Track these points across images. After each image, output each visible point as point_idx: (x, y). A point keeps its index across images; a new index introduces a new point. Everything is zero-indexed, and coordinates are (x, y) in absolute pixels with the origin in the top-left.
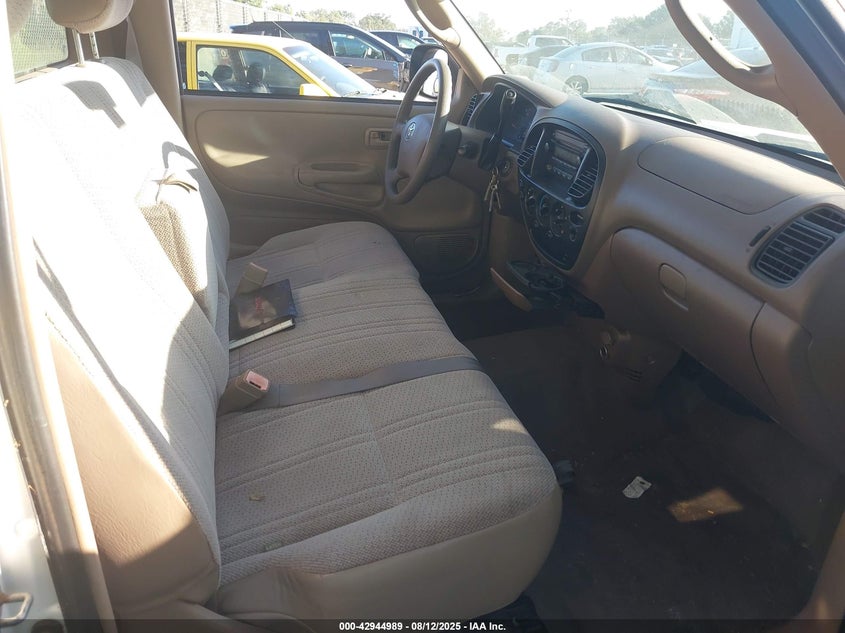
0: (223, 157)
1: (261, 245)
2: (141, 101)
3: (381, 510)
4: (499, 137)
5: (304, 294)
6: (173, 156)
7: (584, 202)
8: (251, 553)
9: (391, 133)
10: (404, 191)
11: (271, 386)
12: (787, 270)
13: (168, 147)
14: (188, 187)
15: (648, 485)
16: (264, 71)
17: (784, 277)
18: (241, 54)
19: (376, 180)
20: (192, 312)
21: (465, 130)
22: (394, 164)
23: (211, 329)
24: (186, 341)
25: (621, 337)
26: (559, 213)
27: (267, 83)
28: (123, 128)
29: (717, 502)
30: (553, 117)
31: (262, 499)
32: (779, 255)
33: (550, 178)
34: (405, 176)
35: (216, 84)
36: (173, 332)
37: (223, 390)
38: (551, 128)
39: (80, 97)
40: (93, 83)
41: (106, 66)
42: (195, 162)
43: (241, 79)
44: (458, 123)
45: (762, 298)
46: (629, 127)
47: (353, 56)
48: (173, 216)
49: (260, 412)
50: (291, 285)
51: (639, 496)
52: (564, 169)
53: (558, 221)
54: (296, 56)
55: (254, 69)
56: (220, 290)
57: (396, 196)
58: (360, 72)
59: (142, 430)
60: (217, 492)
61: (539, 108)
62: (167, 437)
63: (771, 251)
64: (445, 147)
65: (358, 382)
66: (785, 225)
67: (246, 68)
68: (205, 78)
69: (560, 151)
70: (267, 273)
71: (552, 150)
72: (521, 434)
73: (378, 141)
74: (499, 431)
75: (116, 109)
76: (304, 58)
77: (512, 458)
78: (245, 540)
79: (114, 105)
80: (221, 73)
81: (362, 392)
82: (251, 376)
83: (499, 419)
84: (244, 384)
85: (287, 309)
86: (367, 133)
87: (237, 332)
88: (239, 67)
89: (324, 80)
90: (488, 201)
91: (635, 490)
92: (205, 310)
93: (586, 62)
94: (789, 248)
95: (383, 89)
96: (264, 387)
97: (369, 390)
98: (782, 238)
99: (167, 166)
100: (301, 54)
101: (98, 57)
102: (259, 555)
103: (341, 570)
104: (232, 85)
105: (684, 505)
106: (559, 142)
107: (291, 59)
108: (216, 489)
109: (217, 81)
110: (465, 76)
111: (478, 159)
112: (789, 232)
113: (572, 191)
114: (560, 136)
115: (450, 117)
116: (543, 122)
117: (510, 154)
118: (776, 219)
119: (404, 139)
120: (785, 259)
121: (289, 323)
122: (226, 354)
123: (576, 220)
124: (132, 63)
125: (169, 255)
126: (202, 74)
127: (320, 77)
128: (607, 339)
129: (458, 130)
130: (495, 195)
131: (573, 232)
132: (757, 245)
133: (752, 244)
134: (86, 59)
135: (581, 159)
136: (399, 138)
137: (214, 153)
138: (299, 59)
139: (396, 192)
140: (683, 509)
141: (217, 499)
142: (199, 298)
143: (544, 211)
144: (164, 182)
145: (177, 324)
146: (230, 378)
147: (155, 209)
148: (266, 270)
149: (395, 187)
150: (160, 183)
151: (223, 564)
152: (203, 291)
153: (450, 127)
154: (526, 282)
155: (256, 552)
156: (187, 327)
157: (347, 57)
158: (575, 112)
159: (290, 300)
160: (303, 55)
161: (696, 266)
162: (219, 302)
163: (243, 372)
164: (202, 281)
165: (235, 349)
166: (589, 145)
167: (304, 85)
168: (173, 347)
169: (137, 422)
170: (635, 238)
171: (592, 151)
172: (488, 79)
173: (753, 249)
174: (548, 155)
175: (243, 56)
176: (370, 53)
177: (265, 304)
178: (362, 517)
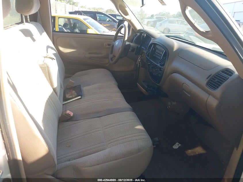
0: (64, 50)
1: (74, 74)
2: (41, 34)
3: (102, 150)
4: (141, 46)
5: (85, 89)
6: (49, 49)
7: (163, 65)
8: (65, 161)
9: (111, 44)
10: (114, 61)
11: (73, 115)
12: (216, 86)
13: (48, 47)
14: (52, 59)
15: (180, 145)
16: (77, 25)
17: (215, 88)
18: (71, 20)
19: (107, 57)
20: (52, 93)
21: (132, 44)
22: (112, 53)
23: (58, 99)
24: (50, 102)
25: (173, 103)
26: (156, 68)
27: (78, 28)
28: (35, 42)
29: (199, 150)
30: (156, 41)
31: (70, 146)
32: (214, 82)
33: (154, 58)
34: (114, 56)
35: (64, 28)
36: (47, 99)
37: (60, 115)
38: (155, 44)
39: (23, 34)
40: (27, 29)
41: (31, 24)
42: (56, 51)
43: (71, 27)
44: (130, 42)
45: (209, 94)
46: (176, 45)
47: (103, 21)
48: (48, 67)
49: (71, 122)
50: (81, 86)
51: (177, 148)
52: (158, 56)
53: (156, 70)
54: (87, 21)
55: (75, 25)
56: (61, 87)
57: (112, 62)
58: (105, 25)
59: (36, 126)
60: (57, 144)
61: (152, 39)
62: (43, 128)
63: (212, 81)
64: (126, 49)
65: (98, 114)
66: (216, 73)
67: (72, 24)
68: (61, 27)
69: (157, 51)
70: (74, 83)
71: (155, 51)
72: (143, 130)
73: (108, 46)
74: (137, 129)
75: (33, 37)
76: (89, 21)
77: (140, 137)
78: (64, 158)
79: (33, 35)
80: (65, 25)
81: (99, 117)
82: (68, 112)
83: (137, 125)
84: (66, 114)
85: (80, 93)
86: (105, 44)
87: (65, 99)
88: (70, 24)
89: (94, 28)
90: (138, 64)
91: (176, 146)
92: (56, 93)
93: (170, 24)
94: (217, 80)
95: (111, 31)
96: (72, 115)
97: (101, 116)
98: (215, 77)
99: (47, 52)
100: (88, 20)
101: (29, 22)
102: (68, 162)
103: (90, 167)
104: (68, 29)
105: (190, 151)
106: (157, 48)
107: (85, 22)
108: (57, 143)
109: (64, 27)
110: (132, 29)
111: (135, 52)
112: (217, 76)
113: (160, 62)
114: (157, 46)
115: (127, 40)
116: (153, 42)
117: (144, 51)
118: (213, 72)
119: (115, 46)
120: (216, 83)
121: (80, 97)
122: (62, 106)
123: (161, 70)
124: (39, 24)
125: (46, 78)
126: (60, 25)
127: (93, 27)
128: (169, 103)
129: (130, 44)
130: (140, 63)
131: (160, 73)
132: (208, 79)
133: (207, 79)
134: (26, 22)
135: (163, 53)
136: (113, 46)
137: (61, 49)
138: (87, 22)
139: (112, 60)
140: (189, 152)
141: (57, 146)
142: (54, 90)
143: (152, 67)
144: (46, 57)
145: (48, 97)
146: (63, 112)
147: (43, 65)
148: (74, 82)
149: (112, 59)
150: (45, 57)
151: (57, 164)
152: (55, 88)
153: (127, 43)
154: (146, 87)
155: (67, 161)
156: (51, 98)
157: (101, 21)
158: (161, 40)
159: (81, 90)
160: (88, 21)
161: (193, 84)
162: (60, 91)
163: (66, 111)
164: (56, 85)
165: (64, 104)
166: (165, 49)
167: (89, 30)
168: (46, 103)
169: (34, 124)
170: (177, 76)
171: (166, 51)
172: (139, 30)
173: (207, 80)
174: (154, 52)
175: (71, 21)
176: (108, 20)
177: (74, 92)
178: (97, 152)
